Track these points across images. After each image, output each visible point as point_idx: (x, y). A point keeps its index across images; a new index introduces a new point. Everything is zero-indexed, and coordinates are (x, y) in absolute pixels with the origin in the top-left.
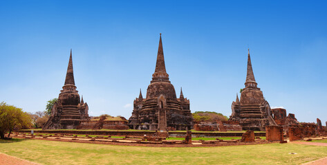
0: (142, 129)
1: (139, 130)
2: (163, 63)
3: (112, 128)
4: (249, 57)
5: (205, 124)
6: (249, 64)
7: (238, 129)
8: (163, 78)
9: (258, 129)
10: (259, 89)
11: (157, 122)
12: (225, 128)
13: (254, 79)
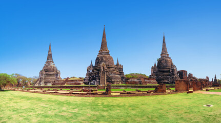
0: (91, 84)
1: (90, 85)
2: (106, 44)
3: (73, 84)
4: (164, 37)
5: (133, 80)
6: (164, 42)
7: (155, 83)
8: (105, 53)
9: (168, 83)
10: (170, 58)
11: (100, 80)
12: (146, 83)
13: (166, 52)
